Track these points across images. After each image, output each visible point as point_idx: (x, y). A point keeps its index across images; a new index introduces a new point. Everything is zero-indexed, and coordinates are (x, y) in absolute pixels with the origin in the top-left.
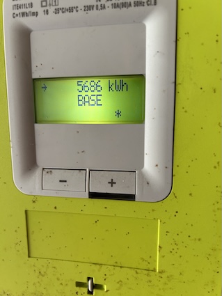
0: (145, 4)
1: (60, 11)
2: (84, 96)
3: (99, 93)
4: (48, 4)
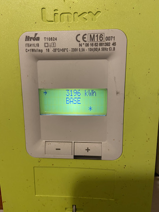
0: (108, 49)
1: (57, 51)
2: (70, 98)
3: (79, 97)
4: (49, 45)
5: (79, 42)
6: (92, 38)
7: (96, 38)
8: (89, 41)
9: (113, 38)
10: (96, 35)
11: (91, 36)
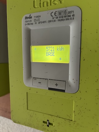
0: (70, 19)
1: (40, 23)
2: (48, 52)
3: (54, 51)
4: (36, 20)
5: (53, 16)
6: (60, 14)
7: (62, 13)
8: (58, 15)
9: (73, 12)
10: (62, 11)
11: (59, 12)
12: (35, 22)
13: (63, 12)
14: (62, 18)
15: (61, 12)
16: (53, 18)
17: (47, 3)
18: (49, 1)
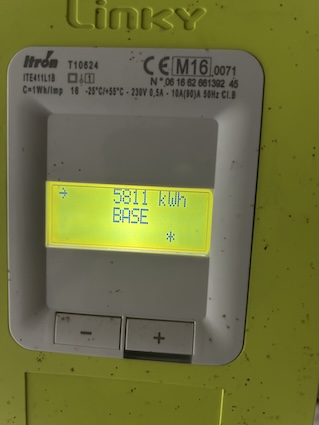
0: (220, 96)
1: (97, 92)
2: (122, 209)
3: (144, 207)
4: (79, 78)
5: (152, 73)
7: (191, 67)
8: (175, 72)
9: (231, 71)
10: (191, 60)
11: (179, 61)
12: (74, 85)
13: (194, 63)
14: (190, 88)
15: (187, 61)
16: (154, 81)
17: (129, 17)
18: (138, 12)
